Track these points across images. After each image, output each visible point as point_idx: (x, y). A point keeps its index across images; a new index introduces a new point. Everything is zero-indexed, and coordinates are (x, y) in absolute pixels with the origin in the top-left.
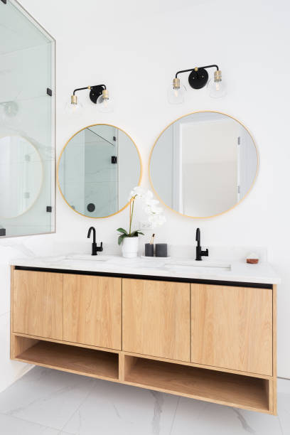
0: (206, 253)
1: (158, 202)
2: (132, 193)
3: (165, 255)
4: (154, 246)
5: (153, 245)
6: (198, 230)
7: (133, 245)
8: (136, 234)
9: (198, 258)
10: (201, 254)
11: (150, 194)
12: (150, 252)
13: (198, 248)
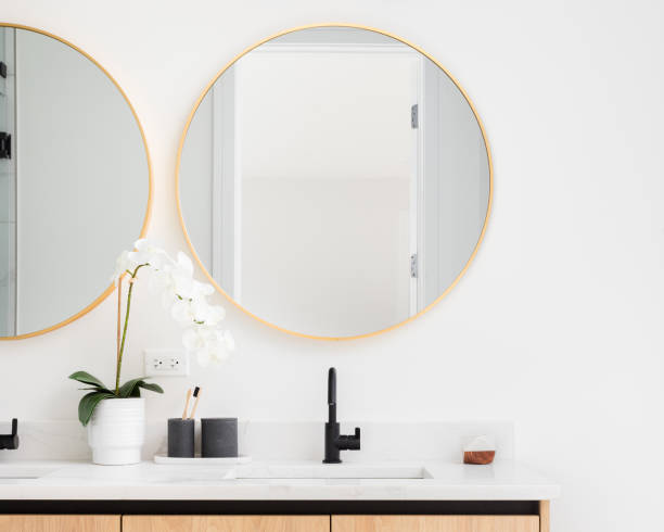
0: (353, 443)
1: (209, 289)
2: (130, 259)
3: (231, 451)
4: (198, 426)
5: (192, 423)
6: (332, 373)
7: (127, 424)
8: (133, 390)
9: (332, 457)
10: (338, 444)
11: (184, 261)
12: (186, 442)
13: (332, 427)
